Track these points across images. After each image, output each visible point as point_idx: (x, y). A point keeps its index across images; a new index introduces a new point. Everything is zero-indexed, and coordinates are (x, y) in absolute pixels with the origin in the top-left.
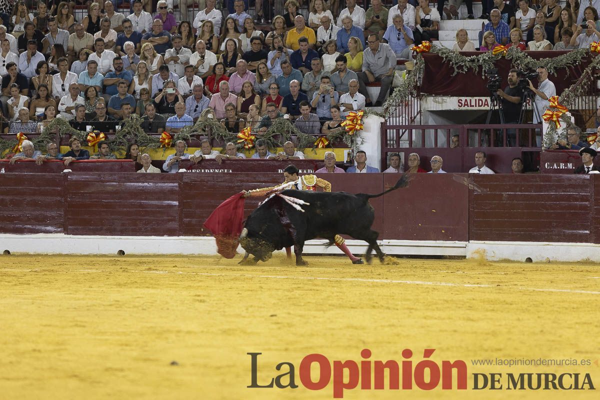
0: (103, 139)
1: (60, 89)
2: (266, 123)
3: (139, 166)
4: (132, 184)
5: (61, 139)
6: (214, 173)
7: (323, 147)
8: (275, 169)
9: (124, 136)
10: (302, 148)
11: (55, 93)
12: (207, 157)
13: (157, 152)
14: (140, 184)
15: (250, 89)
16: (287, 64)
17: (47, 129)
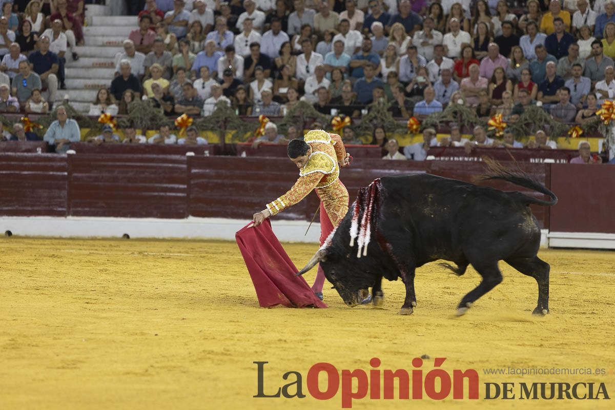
0: (349, 124)
1: (304, 71)
2: (518, 110)
3: (385, 153)
4: (378, 171)
5: (305, 123)
6: (464, 161)
7: (577, 136)
8: (527, 158)
9: (371, 121)
10: (554, 138)
11: (299, 75)
12: (457, 144)
13: (404, 138)
14: (387, 171)
15: (501, 75)
16: (542, 49)
17: (290, 112)
